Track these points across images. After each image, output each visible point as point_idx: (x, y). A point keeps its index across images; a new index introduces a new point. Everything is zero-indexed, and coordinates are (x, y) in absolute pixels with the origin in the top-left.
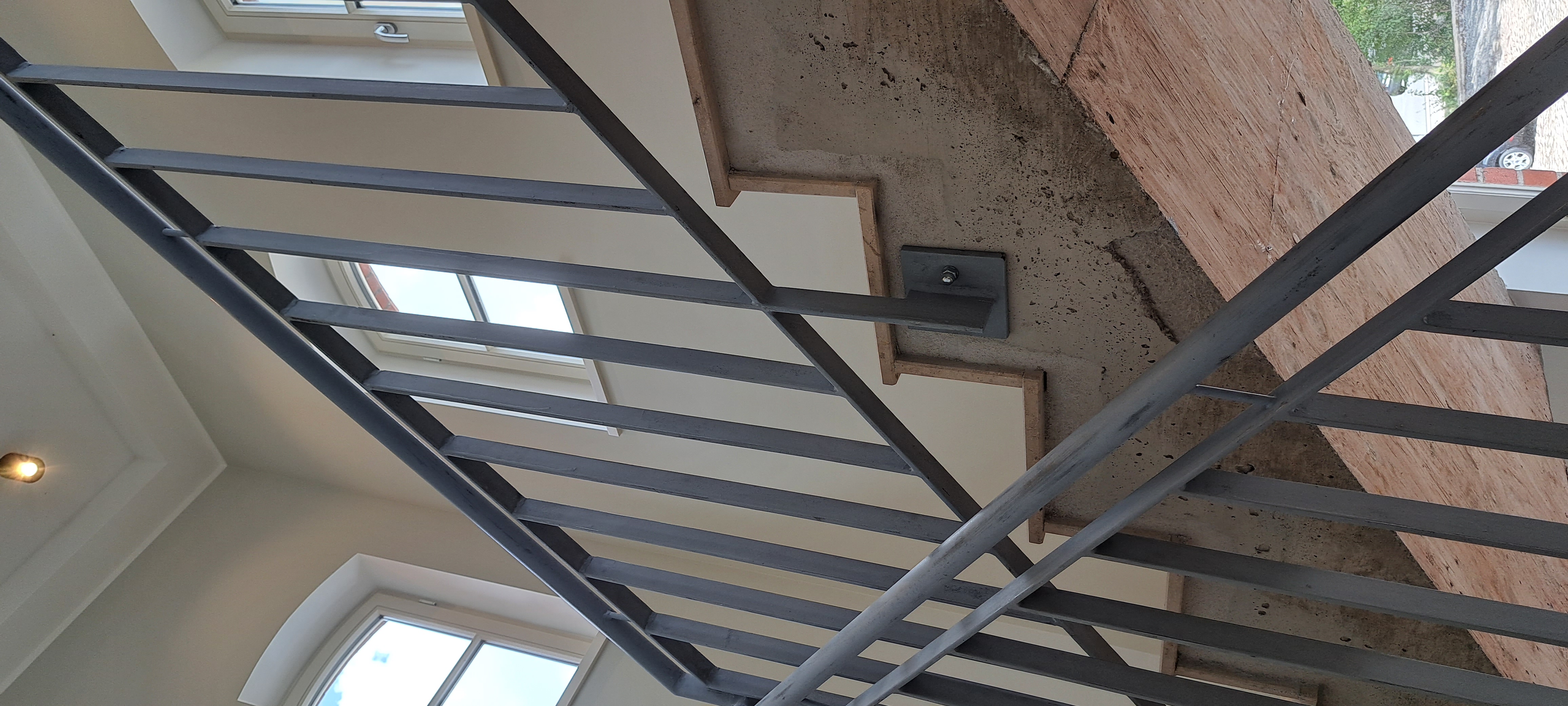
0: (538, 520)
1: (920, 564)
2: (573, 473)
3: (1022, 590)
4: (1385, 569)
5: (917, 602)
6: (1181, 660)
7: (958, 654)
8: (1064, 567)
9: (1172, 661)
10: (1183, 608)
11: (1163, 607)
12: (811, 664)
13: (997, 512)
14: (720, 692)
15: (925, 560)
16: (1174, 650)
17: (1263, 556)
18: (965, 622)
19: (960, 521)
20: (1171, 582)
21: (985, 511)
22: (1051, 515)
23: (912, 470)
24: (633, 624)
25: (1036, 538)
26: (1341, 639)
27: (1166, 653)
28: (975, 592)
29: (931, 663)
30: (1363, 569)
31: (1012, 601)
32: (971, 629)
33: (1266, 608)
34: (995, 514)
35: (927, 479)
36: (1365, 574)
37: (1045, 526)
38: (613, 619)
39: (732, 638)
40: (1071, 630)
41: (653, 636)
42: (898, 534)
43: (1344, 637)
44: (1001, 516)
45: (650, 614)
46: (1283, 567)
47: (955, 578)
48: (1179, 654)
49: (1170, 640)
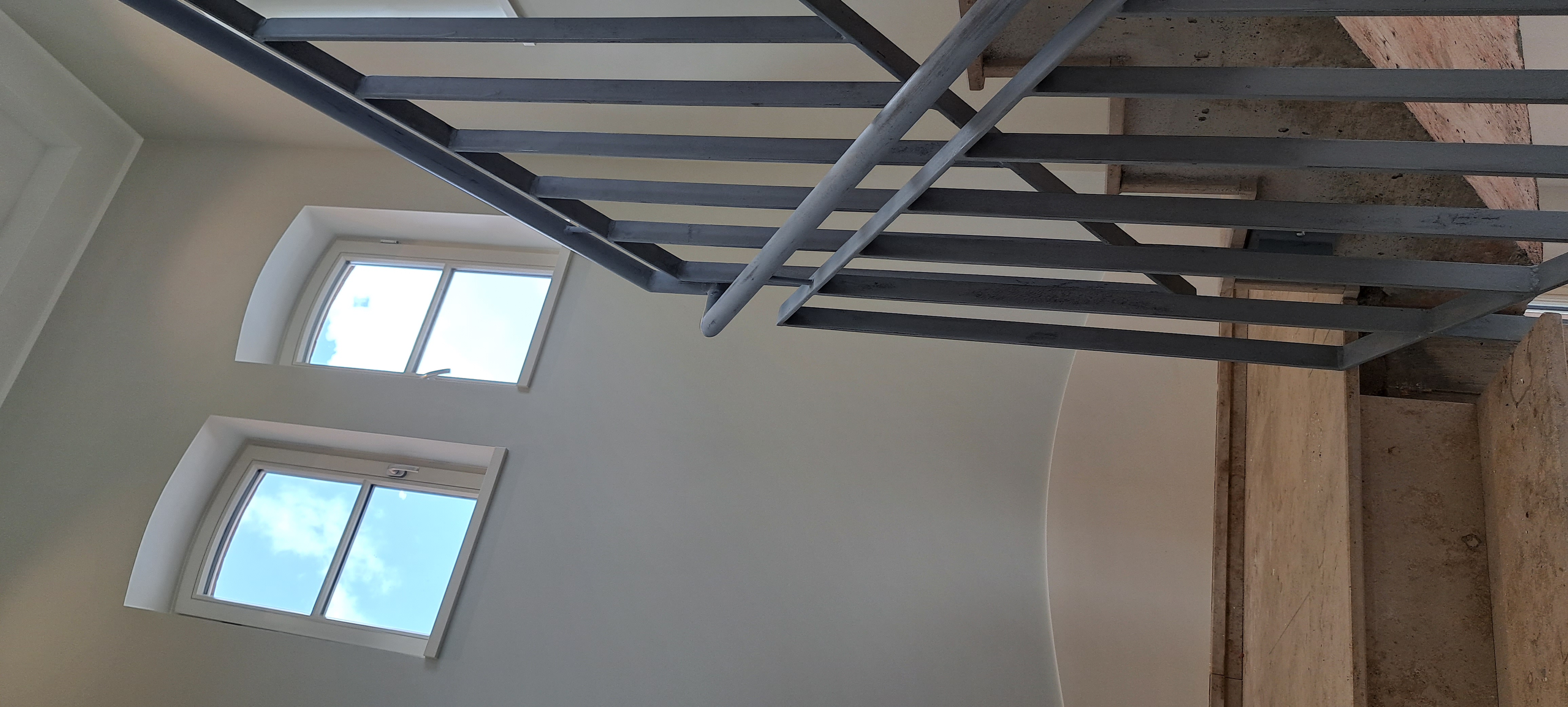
0: (475, 150)
1: (865, 131)
2: (499, 96)
3: (968, 140)
4: (1323, 55)
5: (866, 169)
6: (1125, 178)
7: (911, 211)
8: (1007, 110)
9: (1117, 180)
10: (1125, 129)
11: (1106, 132)
12: (773, 244)
13: (935, 66)
14: (690, 283)
15: (869, 128)
16: (1118, 171)
17: (1202, 63)
18: (915, 180)
19: (899, 81)
20: (1112, 106)
21: (924, 67)
22: (990, 59)
23: (845, 38)
24: (594, 234)
25: (977, 85)
26: (1279, 131)
27: (1110, 175)
28: (921, 149)
29: (887, 225)
30: (1301, 59)
31: (959, 152)
32: (921, 187)
33: (1206, 113)
34: (933, 69)
35: (861, 45)
36: (1303, 63)
37: (985, 72)
38: (574, 233)
39: (694, 232)
40: (1020, 170)
41: (617, 243)
42: (839, 106)
43: (1281, 128)
44: (939, 70)
45: (609, 223)
46: (1224, 71)
47: (901, 139)
48: (1123, 172)
49: (1115, 162)
